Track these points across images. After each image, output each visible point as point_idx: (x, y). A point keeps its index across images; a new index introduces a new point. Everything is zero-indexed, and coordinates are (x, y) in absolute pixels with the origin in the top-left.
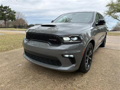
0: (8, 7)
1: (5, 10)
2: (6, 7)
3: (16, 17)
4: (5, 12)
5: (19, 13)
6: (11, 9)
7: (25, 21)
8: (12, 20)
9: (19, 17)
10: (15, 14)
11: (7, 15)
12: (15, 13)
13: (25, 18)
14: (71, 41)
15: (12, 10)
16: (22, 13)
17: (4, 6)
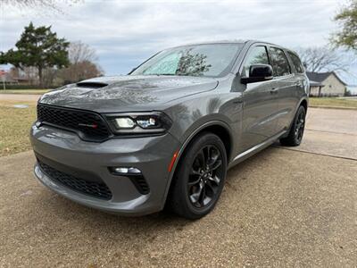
0: (49, 29)
1: (41, 39)
2: (42, 30)
3: (71, 58)
4: (39, 44)
5: (80, 45)
6: (55, 34)
7: (98, 68)
8: (60, 67)
9: (81, 57)
10: (67, 49)
11: (45, 51)
12: (66, 45)
13: (97, 59)
14: (137, 130)
15: (59, 37)
16: (88, 46)
17: (36, 26)
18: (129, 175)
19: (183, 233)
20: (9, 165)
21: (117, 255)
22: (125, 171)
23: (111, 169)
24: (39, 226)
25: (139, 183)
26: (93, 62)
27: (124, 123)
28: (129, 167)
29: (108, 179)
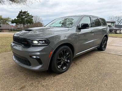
0: (27, 12)
1: (24, 15)
2: (25, 12)
3: (34, 21)
4: (24, 17)
5: (37, 17)
6: (29, 13)
7: (43, 24)
8: (30, 24)
9: (37, 21)
11: (26, 19)
12: (32, 17)
13: (42, 21)
14: (39, 44)
16: (39, 17)
17: (23, 11)
18: (36, 59)
19: (55, 78)
20: (8, 55)
21: (32, 83)
22: (35, 57)
23: (31, 56)
24: (12, 74)
25: (39, 61)
26: (41, 22)
27: (36, 42)
28: (36, 56)
29: (30, 60)
